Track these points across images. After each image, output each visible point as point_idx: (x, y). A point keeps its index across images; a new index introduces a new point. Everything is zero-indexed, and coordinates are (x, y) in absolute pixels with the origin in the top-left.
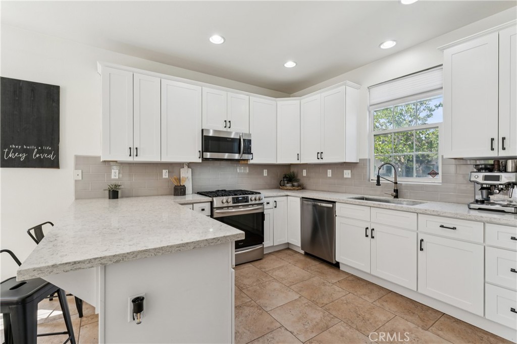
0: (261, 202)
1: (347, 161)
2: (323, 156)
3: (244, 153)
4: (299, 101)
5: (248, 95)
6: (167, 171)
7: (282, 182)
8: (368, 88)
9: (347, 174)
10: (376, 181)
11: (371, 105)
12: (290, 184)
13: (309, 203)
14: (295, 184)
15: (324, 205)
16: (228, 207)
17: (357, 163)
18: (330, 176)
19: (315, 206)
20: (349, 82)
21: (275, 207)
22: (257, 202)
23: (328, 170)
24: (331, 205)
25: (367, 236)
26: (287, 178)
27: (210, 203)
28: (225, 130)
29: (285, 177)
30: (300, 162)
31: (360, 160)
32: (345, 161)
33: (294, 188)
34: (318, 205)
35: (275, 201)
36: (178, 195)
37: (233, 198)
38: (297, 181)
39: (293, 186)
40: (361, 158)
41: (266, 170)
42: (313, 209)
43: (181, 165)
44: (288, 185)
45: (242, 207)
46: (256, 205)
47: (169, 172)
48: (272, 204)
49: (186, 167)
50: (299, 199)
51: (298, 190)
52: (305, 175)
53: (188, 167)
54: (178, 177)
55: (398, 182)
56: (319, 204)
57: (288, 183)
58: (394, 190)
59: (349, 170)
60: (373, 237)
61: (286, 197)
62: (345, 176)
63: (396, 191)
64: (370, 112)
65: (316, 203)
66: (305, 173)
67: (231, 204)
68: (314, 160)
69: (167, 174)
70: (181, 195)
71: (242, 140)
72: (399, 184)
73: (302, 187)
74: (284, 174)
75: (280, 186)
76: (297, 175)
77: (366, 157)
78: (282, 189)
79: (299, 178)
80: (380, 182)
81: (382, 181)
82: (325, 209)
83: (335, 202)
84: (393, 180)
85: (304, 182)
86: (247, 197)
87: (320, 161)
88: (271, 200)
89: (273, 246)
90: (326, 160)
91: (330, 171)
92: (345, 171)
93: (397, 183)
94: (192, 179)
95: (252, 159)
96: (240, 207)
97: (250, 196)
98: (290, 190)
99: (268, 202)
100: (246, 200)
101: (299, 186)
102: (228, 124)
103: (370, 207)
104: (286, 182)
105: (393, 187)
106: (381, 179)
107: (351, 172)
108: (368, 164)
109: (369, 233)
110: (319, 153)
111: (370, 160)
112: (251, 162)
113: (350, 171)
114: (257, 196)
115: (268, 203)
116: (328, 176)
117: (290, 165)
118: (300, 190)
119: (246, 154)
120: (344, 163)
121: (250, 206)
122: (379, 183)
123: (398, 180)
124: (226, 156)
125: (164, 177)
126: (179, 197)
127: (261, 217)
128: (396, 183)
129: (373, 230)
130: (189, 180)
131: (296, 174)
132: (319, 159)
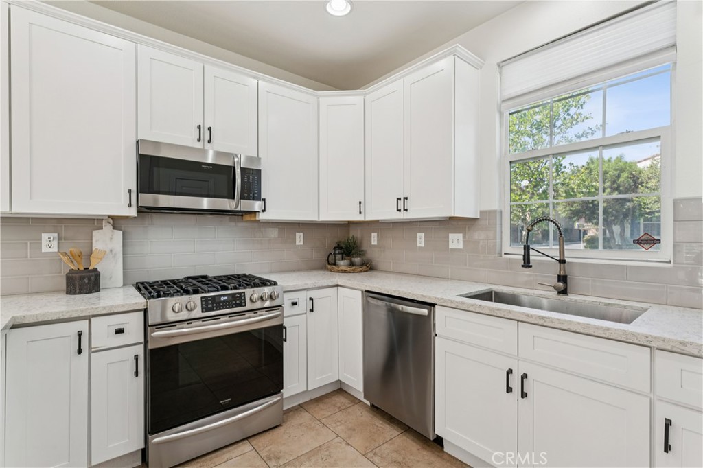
0: (276, 303)
1: (456, 216)
2: (408, 204)
3: (242, 197)
4: (362, 97)
5: (255, 78)
6: (56, 235)
7: (332, 258)
8: (499, 65)
9: (455, 241)
10: (522, 257)
11: (504, 101)
12: (346, 262)
13: (380, 303)
14: (357, 260)
15: (410, 309)
16: (189, 321)
17: (475, 219)
18: (423, 245)
19: (392, 311)
20: (461, 49)
21: (312, 310)
22: (267, 304)
23: (419, 234)
24: (424, 312)
25: (509, 390)
26: (341, 248)
27: (142, 313)
28: (199, 145)
29: (338, 247)
30: (365, 218)
31: (481, 212)
32: (453, 215)
33: (353, 268)
34: (397, 309)
35: (311, 299)
36: (75, 294)
37: (204, 300)
38: (361, 253)
39: (352, 264)
40: (482, 209)
41: (302, 234)
42: (388, 315)
43: (94, 223)
44: (342, 263)
45: (227, 318)
46: (263, 312)
47: (59, 239)
48: (303, 305)
49: (108, 228)
50: (360, 292)
51: (361, 272)
52: (376, 243)
53: (113, 228)
54: (84, 250)
55: (567, 260)
56: (400, 307)
57: (342, 259)
58: (559, 276)
59: (460, 233)
60: (524, 395)
61: (336, 288)
62: (451, 246)
63: (563, 279)
64: (501, 114)
65: (392, 304)
66: (374, 239)
67: (197, 313)
68: (391, 214)
69: (55, 243)
70: (81, 293)
71: (238, 172)
72: (568, 262)
73: (368, 267)
74: (336, 241)
75: (329, 264)
76: (361, 243)
77: (495, 206)
78: (331, 271)
79: (364, 248)
80: (531, 258)
81: (534, 257)
82: (411, 317)
83: (433, 305)
84: (556, 254)
85: (375, 255)
86: (242, 295)
87: (402, 216)
88: (302, 297)
89: (307, 391)
90: (416, 212)
91: (423, 235)
92: (451, 235)
93: (564, 262)
94: (124, 254)
95: (264, 211)
96: (223, 319)
97: (248, 292)
98: (346, 272)
99: (295, 301)
100: (239, 301)
101: (364, 264)
102: (205, 133)
103: (518, 321)
104: (339, 256)
105: (556, 269)
106: (532, 252)
107: (464, 237)
108: (498, 222)
109: (515, 382)
110: (399, 199)
111: (501, 212)
112: (262, 216)
113: (461, 235)
114: (267, 290)
115: (294, 304)
116: (419, 245)
117: (349, 224)
118: (365, 271)
119: (248, 198)
120: (451, 218)
121: (247, 315)
122: (529, 262)
123: (566, 255)
124: (205, 203)
125: (44, 249)
126: (78, 297)
127: (277, 334)
128: (562, 262)
129: (524, 376)
130: (114, 257)
131: (358, 241)
132: (400, 211)
